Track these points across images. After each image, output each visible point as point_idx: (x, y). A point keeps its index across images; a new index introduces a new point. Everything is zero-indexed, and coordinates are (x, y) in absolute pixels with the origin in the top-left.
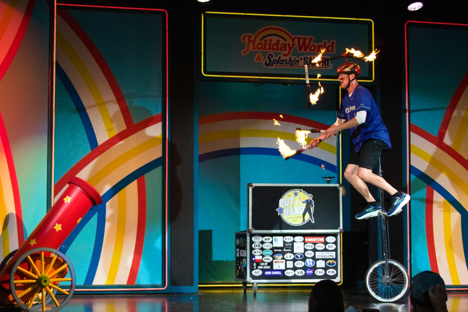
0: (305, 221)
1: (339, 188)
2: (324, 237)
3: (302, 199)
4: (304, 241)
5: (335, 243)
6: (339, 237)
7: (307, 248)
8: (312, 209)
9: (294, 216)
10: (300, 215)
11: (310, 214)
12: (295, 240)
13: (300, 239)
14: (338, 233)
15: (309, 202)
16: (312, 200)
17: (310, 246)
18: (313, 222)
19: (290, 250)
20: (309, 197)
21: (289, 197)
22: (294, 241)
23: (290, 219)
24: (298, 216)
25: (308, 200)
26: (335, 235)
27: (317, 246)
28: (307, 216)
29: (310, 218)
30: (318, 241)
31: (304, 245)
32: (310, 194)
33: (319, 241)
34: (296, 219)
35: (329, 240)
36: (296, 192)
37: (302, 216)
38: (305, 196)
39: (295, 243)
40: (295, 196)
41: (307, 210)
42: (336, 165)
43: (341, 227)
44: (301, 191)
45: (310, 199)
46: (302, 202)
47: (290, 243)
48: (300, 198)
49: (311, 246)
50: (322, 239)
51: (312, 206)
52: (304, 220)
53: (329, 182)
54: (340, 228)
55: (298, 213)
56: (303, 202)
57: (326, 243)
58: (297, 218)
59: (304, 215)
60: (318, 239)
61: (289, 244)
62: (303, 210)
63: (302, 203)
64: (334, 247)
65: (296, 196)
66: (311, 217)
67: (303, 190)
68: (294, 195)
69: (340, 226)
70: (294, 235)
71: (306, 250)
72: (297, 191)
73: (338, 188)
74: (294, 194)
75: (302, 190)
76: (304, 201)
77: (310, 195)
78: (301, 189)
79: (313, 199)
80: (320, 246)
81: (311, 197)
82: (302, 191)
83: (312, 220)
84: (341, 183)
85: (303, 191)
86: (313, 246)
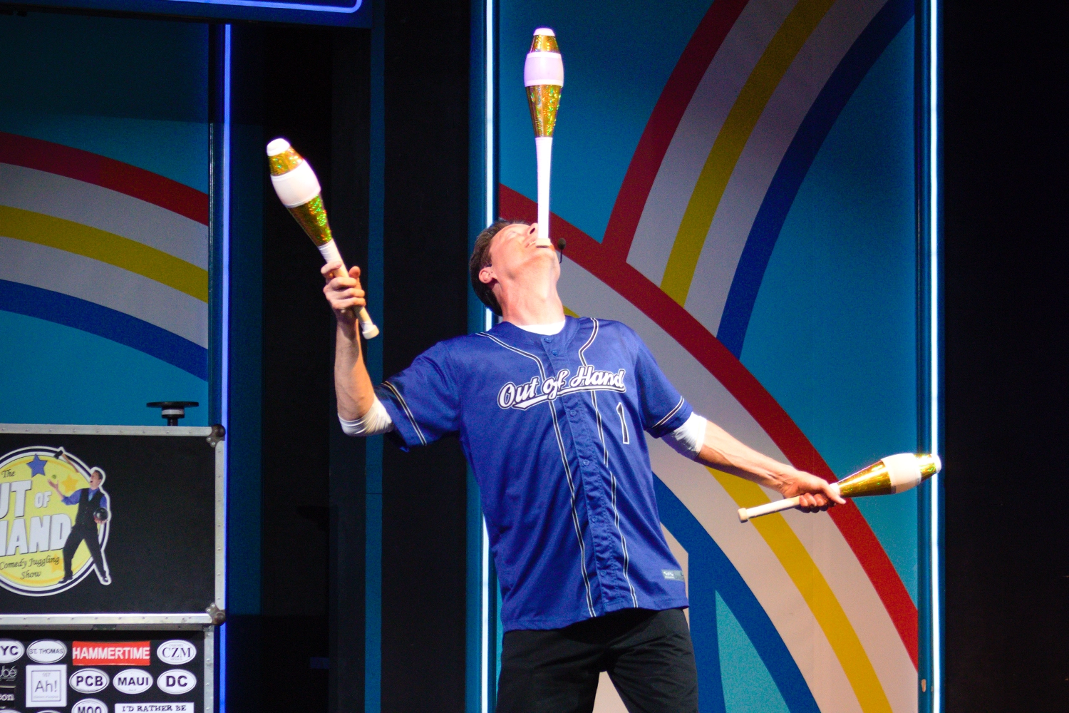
0: (74, 577)
1: (213, 444)
2: (148, 642)
3: (62, 489)
4: (67, 660)
5: (195, 667)
6: (209, 643)
7: (82, 687)
8: (103, 529)
9: (27, 558)
10: (53, 555)
11: (94, 548)
12: (33, 656)
13: (53, 651)
14: (207, 625)
15: (90, 497)
16: (102, 491)
17: (93, 681)
18: (106, 581)
19: (10, 697)
20: (89, 479)
21: (10, 479)
22: (26, 661)
23: (11, 570)
24: (42, 556)
25: (85, 492)
26: (193, 635)
27: (122, 681)
28: (83, 558)
29: (94, 567)
30: (124, 660)
31: (70, 672)
32: (95, 468)
33: (129, 660)
34: (35, 568)
35: (169, 653)
36: (36, 456)
37: (60, 555)
38: (75, 476)
39: (29, 668)
40: (34, 475)
41: (83, 531)
42: (206, 347)
43: (220, 602)
44: (58, 455)
45: (94, 488)
46: (60, 498)
47: (9, 666)
48: (55, 482)
49: (98, 681)
50: (141, 652)
51: (104, 517)
52: (69, 573)
53: (173, 421)
54: (213, 606)
55: (44, 546)
56: (67, 500)
57: (156, 667)
58: (41, 563)
60: (127, 649)
61: (6, 673)
62: (67, 532)
63: (63, 504)
64: (191, 681)
65: (39, 476)
66: (97, 560)
67: (67, 450)
68: (29, 471)
69: (213, 600)
70: (27, 636)
71: (74, 696)
72: (43, 456)
73: (209, 444)
74: (29, 464)
75: (61, 448)
76: (69, 494)
77: (97, 471)
78: (58, 447)
79: (104, 486)
80: (134, 681)
81: (101, 477)
82: (61, 453)
83: (103, 574)
84: (224, 423)
85: (65, 453)
86: (106, 680)
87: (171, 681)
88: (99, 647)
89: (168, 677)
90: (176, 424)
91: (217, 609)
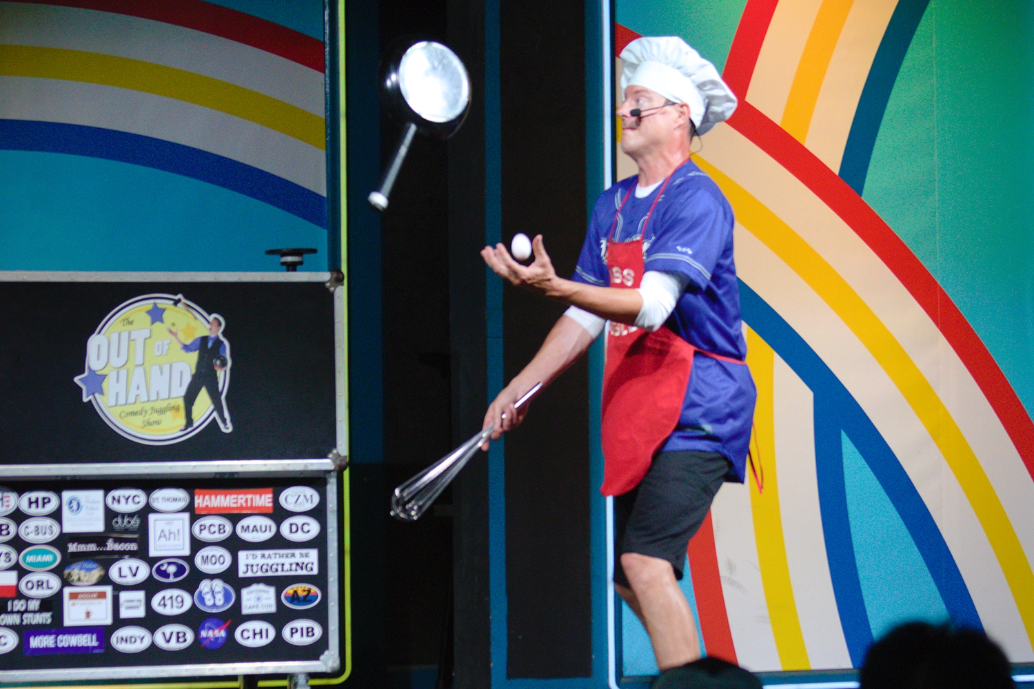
0: (195, 425)
1: (332, 289)
2: (271, 490)
3: (181, 336)
4: (190, 509)
5: (318, 513)
6: (332, 489)
7: (205, 536)
8: (223, 377)
9: (148, 406)
10: (173, 403)
12: (156, 505)
13: (175, 500)
14: (329, 472)
15: (210, 345)
16: (222, 338)
17: (216, 529)
18: (227, 428)
19: (133, 547)
20: (208, 326)
21: (129, 327)
22: (148, 510)
23: (131, 419)
24: (163, 404)
25: (204, 340)
26: (315, 481)
27: (246, 529)
28: (203, 406)
29: (215, 414)
30: (247, 508)
31: (192, 521)
32: (214, 315)
33: (252, 508)
34: (155, 417)
35: (292, 500)
36: (155, 304)
37: (181, 403)
38: (193, 323)
39: (152, 517)
40: (153, 323)
41: (203, 378)
42: (324, 194)
43: (343, 446)
44: (176, 302)
45: (213, 336)
46: (181, 346)
47: (131, 515)
48: (174, 329)
49: (221, 529)
50: (264, 500)
51: (224, 364)
53: (292, 267)
54: (335, 451)
55: (164, 395)
56: (187, 348)
57: (279, 514)
58: (161, 411)
59: (190, 398)
60: (249, 496)
61: (129, 522)
62: (187, 380)
63: (183, 352)
64: (314, 528)
65: (158, 324)
66: (218, 408)
67: (186, 297)
68: (148, 319)
69: (334, 445)
70: (149, 484)
71: (197, 545)
72: (162, 304)
73: (327, 290)
74: (149, 312)
75: (180, 296)
76: (188, 342)
77: (216, 319)
78: (176, 294)
79: (224, 333)
80: (257, 529)
81: (220, 324)
82: (179, 301)
83: (224, 421)
84: (344, 269)
85: (184, 300)
86: (228, 528)
87: (294, 528)
88: (221, 494)
89: (291, 525)
90: (294, 270)
91: (338, 455)
